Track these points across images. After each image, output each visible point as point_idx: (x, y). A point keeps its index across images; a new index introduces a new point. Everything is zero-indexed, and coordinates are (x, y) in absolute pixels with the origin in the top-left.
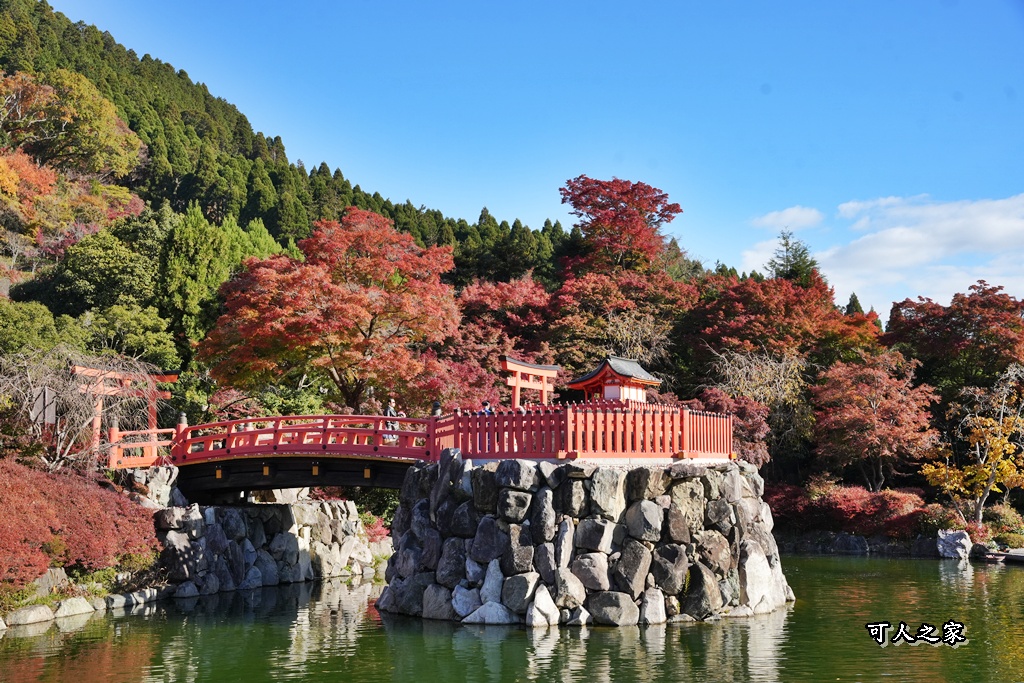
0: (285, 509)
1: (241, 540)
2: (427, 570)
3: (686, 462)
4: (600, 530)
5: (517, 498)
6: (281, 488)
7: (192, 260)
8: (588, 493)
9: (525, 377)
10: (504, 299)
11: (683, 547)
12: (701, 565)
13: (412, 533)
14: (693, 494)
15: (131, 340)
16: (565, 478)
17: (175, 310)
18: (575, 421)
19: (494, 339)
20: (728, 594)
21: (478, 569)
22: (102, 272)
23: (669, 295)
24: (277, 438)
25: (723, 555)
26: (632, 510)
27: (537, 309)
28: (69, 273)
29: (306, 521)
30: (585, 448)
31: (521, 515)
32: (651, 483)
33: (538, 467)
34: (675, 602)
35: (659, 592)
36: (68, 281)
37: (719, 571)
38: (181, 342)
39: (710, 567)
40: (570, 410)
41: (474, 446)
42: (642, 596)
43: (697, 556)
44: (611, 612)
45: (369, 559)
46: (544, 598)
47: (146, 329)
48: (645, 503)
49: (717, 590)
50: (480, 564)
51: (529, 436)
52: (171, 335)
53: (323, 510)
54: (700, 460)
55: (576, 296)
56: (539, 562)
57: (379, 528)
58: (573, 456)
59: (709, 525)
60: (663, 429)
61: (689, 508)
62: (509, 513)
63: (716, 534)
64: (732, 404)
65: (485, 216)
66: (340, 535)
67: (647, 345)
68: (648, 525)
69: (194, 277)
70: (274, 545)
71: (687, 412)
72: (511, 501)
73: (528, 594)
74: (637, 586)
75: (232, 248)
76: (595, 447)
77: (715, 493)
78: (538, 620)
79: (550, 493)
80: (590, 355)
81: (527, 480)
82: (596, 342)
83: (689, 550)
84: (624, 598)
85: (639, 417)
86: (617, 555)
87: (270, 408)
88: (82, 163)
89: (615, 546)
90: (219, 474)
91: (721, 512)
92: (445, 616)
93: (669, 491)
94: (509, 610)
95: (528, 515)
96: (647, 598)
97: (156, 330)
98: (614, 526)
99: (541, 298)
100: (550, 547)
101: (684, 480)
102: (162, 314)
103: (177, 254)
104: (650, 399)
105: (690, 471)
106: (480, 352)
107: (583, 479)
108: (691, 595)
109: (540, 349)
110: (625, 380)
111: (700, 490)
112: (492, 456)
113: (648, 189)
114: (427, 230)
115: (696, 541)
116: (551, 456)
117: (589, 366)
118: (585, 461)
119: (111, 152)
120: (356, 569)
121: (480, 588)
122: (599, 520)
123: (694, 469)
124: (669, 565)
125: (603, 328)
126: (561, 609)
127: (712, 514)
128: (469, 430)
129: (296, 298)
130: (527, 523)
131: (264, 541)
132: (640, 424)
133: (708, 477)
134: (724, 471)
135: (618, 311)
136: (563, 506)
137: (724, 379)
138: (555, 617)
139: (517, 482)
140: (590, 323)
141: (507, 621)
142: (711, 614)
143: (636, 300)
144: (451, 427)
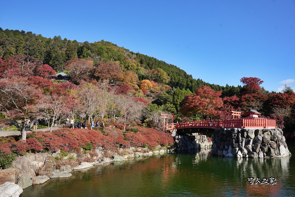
0: (194, 136)
1: (187, 141)
2: (218, 147)
3: (266, 128)
4: (250, 141)
5: (234, 135)
6: (193, 133)
7: (178, 96)
8: (247, 134)
9: (235, 113)
10: (231, 100)
11: (266, 144)
12: (270, 147)
13: (215, 141)
14: (268, 134)
15: (169, 109)
16: (243, 131)
17: (176, 104)
18: (244, 121)
19: (230, 107)
20: (276, 153)
21: (227, 147)
22: (164, 99)
23: (262, 97)
24: (192, 125)
25: (275, 146)
26: (256, 137)
27: (237, 101)
28: (160, 99)
29: (198, 138)
30: (246, 126)
31: (235, 138)
32: (260, 132)
33: (238, 129)
34: (265, 154)
35: (262, 152)
36: (160, 100)
37: (274, 148)
38: (177, 109)
39: (272, 148)
40: (243, 119)
41: (226, 126)
42: (258, 153)
43: (269, 146)
44: (252, 155)
45: (208, 145)
46: (239, 153)
47: (171, 107)
48: (258, 136)
49: (274, 152)
50: (228, 146)
51: (236, 124)
52: (175, 108)
53: (201, 137)
54: (269, 128)
55: (244, 98)
56: (239, 146)
57: (210, 140)
58: (244, 127)
59: (271, 140)
60: (261, 122)
61: (268, 137)
62: (233, 137)
63: (273, 142)
64: (276, 117)
65: (227, 85)
66: (203, 141)
67: (258, 107)
68: (259, 140)
69: (178, 99)
70: (193, 142)
71: (266, 119)
72: (233, 135)
73: (237, 152)
74: (258, 151)
75: (184, 94)
76: (248, 126)
77: (273, 134)
78: (239, 156)
79: (240, 134)
80: (247, 109)
81: (236, 132)
82: (248, 106)
83: (268, 145)
84: (255, 153)
85: (257, 120)
86: (253, 145)
87: (191, 120)
88: (161, 82)
89: (253, 143)
90: (183, 131)
91: (274, 138)
92: (222, 155)
93: (263, 134)
94: (233, 155)
95: (236, 138)
96: (260, 153)
97: (173, 107)
98: (253, 140)
99: (238, 99)
100: (241, 144)
101: (266, 131)
102: (174, 105)
103: (176, 95)
104: (259, 117)
105: (267, 130)
106: (227, 109)
107: (246, 132)
108: (269, 153)
109: (238, 108)
110: (254, 113)
111: (270, 133)
112: (229, 127)
113: (257, 79)
114: (217, 88)
115: (269, 143)
116: (240, 128)
117: (247, 111)
118: (247, 128)
119: (165, 79)
120: (206, 147)
121: (228, 151)
122: (250, 139)
123: (268, 129)
124: (264, 147)
125: (250, 104)
126: (243, 155)
127: (272, 138)
128: (225, 123)
129: (195, 101)
130: (236, 139)
132: (257, 121)
133: (271, 131)
134: (274, 130)
135: (252, 101)
136: (243, 136)
137: (274, 113)
138: (242, 156)
139: (234, 132)
140: (247, 103)
141: (233, 156)
142: (273, 157)
143: (256, 99)
144: (222, 122)
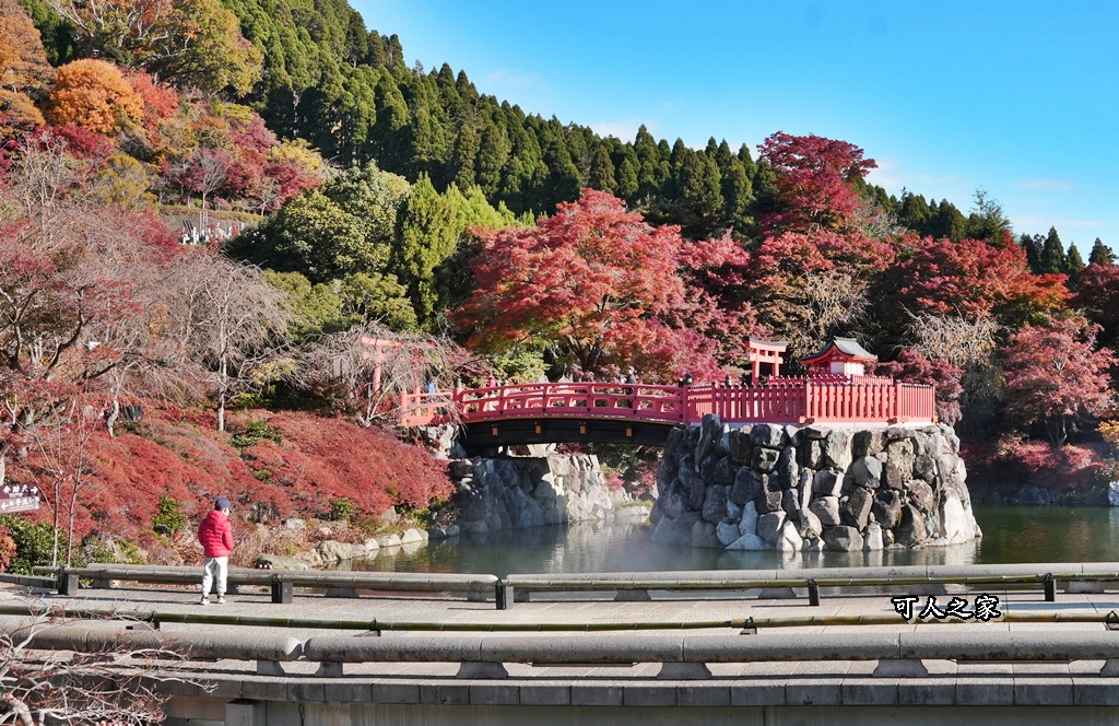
0: (541, 461)
1: (514, 488)
2: (693, 510)
3: (899, 425)
4: (833, 479)
5: (768, 454)
8: (824, 450)
11: (897, 492)
12: (911, 506)
13: (679, 481)
14: (904, 451)
16: (806, 438)
18: (813, 393)
20: (931, 529)
21: (737, 509)
22: (318, 233)
25: (928, 499)
26: (858, 463)
29: (560, 472)
30: (820, 414)
31: (771, 467)
32: (873, 443)
33: (784, 430)
34: (890, 534)
35: (878, 527)
37: (924, 511)
39: (918, 508)
40: (808, 385)
42: (865, 530)
43: (908, 500)
44: (843, 541)
45: (610, 506)
46: (791, 530)
47: (388, 295)
48: (868, 458)
49: (922, 525)
50: (738, 505)
51: (774, 405)
53: (572, 463)
54: (908, 424)
56: (787, 503)
57: (615, 479)
58: (811, 421)
59: (916, 476)
60: (881, 399)
61: (902, 464)
62: (762, 465)
63: (922, 483)
66: (586, 484)
68: (871, 476)
70: (537, 491)
71: (900, 386)
72: (764, 456)
73: (779, 528)
74: (862, 522)
75: (457, 216)
76: (828, 415)
77: (922, 451)
78: (787, 547)
79: (793, 450)
81: (775, 440)
83: (902, 495)
84: (852, 531)
85: (862, 389)
86: (846, 498)
89: (844, 491)
90: (495, 432)
91: (926, 465)
92: (711, 545)
93: (886, 449)
94: (763, 539)
95: (777, 467)
96: (870, 531)
97: (396, 296)
98: (843, 475)
100: (795, 492)
101: (898, 440)
105: (903, 432)
107: (819, 440)
108: (903, 529)
110: (849, 357)
111: (910, 448)
112: (745, 420)
115: (907, 488)
116: (795, 422)
118: (821, 425)
120: (600, 513)
121: (738, 524)
122: (832, 471)
123: (906, 431)
124: (886, 506)
126: (804, 539)
127: (919, 467)
128: (725, 399)
130: (776, 473)
131: (531, 489)
132: (863, 395)
133: (917, 438)
134: (929, 433)
136: (804, 460)
138: (799, 544)
139: (768, 440)
141: (761, 548)
142: (918, 544)
144: (710, 396)
